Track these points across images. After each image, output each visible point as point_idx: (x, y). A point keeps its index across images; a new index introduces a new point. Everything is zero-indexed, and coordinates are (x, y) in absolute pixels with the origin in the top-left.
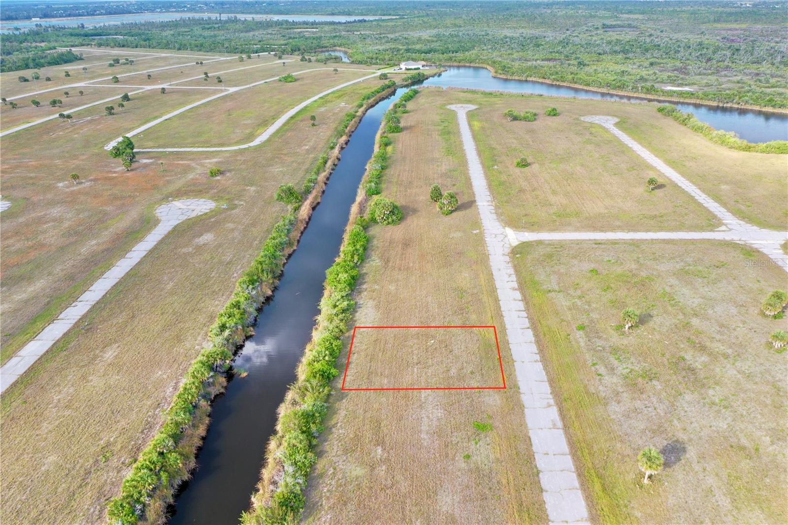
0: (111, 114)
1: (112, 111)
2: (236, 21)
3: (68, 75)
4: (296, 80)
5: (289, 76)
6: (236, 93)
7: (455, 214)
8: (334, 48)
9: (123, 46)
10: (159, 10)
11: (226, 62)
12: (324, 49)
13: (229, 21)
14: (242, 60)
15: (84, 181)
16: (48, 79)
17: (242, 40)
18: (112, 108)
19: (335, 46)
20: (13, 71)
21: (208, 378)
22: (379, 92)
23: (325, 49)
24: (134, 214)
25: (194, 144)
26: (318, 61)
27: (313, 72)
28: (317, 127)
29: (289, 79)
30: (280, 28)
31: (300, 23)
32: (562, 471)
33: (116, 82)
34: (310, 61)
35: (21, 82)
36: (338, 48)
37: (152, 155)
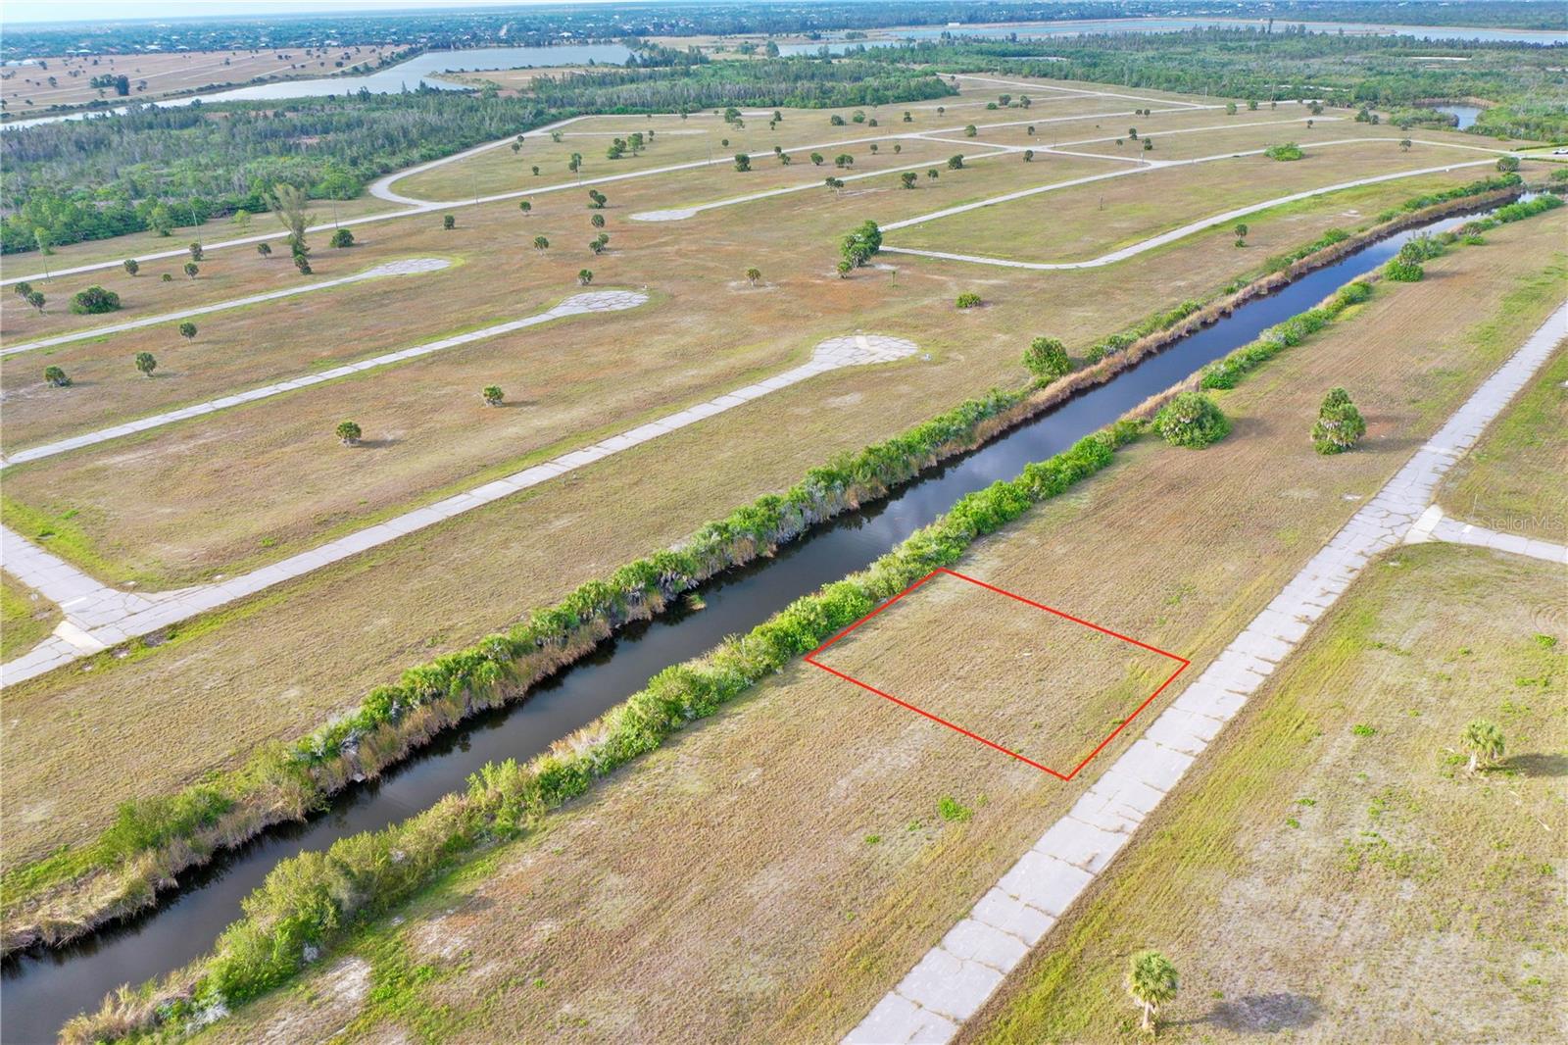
0: (909, 186)
1: (913, 182)
2: (1302, 34)
3: (908, 119)
4: (1302, 156)
5: (1290, 148)
6: (1159, 171)
7: (1346, 456)
8: (1464, 99)
9: (1045, 76)
10: (1175, 12)
11: (1205, 113)
12: (1437, 100)
13: (1289, 35)
14: (1233, 111)
15: (768, 283)
16: (874, 123)
17: (1274, 72)
18: (913, 177)
19: (1468, 94)
20: (839, 106)
21: (634, 591)
22: (1461, 196)
23: (1442, 100)
24: (784, 344)
25: (987, 250)
26: (1393, 122)
27: (1361, 143)
28: (1245, 249)
29: (1288, 155)
30: (1384, 53)
31: (1439, 44)
32: (1009, 934)
33: (971, 136)
34: (1375, 121)
35: (834, 124)
36: (1472, 99)
37: (905, 259)
